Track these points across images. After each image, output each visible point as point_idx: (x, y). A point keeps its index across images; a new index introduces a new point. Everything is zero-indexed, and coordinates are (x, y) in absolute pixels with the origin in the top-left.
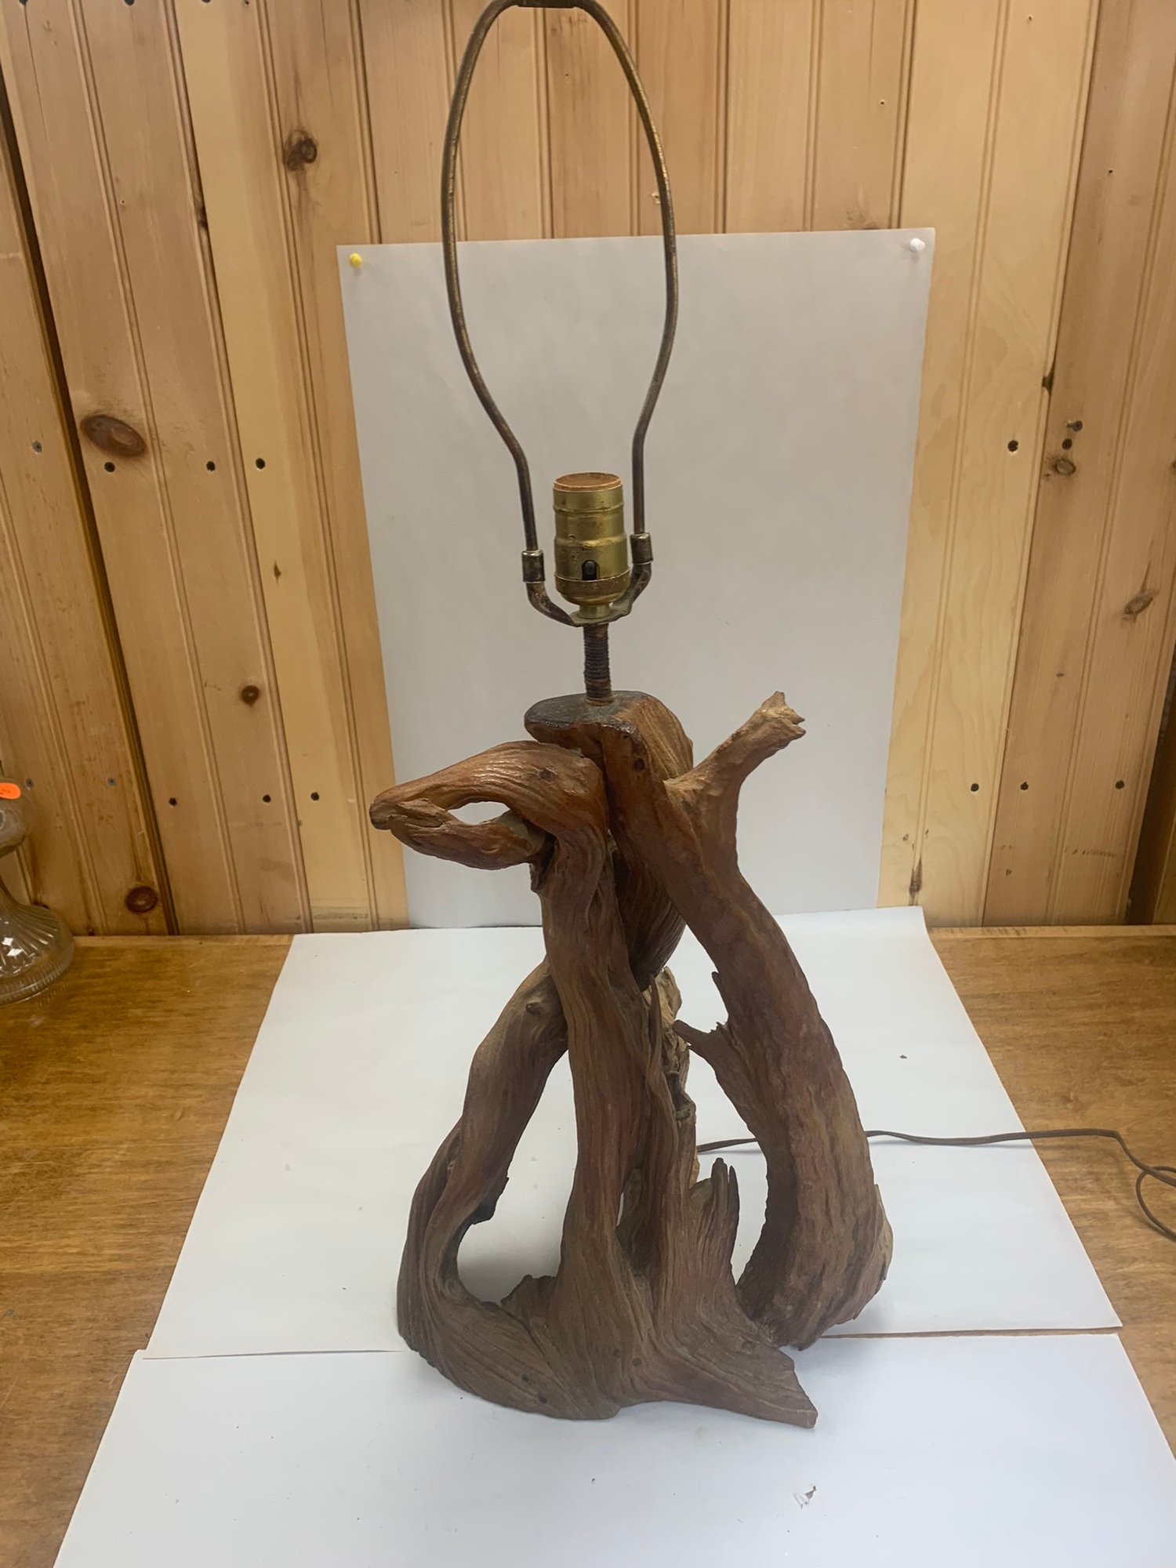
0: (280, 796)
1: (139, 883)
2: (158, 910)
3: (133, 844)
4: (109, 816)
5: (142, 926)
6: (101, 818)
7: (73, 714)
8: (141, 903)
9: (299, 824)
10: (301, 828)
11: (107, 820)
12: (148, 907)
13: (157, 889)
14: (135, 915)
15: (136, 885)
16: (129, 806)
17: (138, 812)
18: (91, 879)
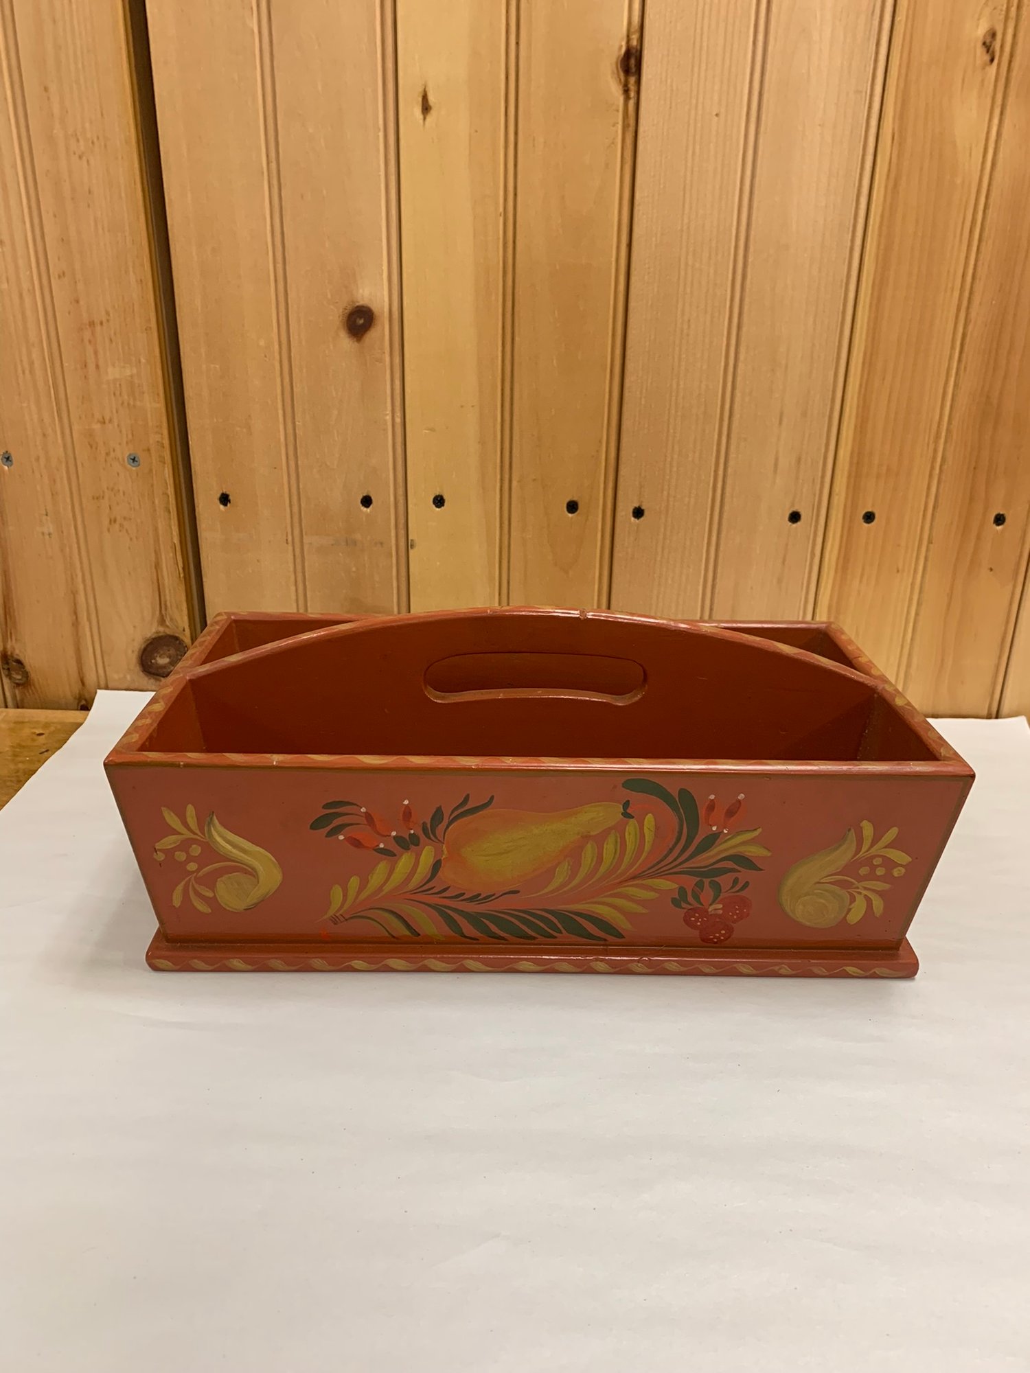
0: (385, 498)
1: (161, 629)
3: (158, 565)
4: (125, 518)
6: (113, 521)
7: (82, 340)
8: (162, 661)
9: (409, 545)
10: (411, 552)
11: (121, 525)
13: (187, 639)
14: (152, 681)
15: (157, 633)
16: (157, 502)
17: (169, 512)
18: (89, 620)
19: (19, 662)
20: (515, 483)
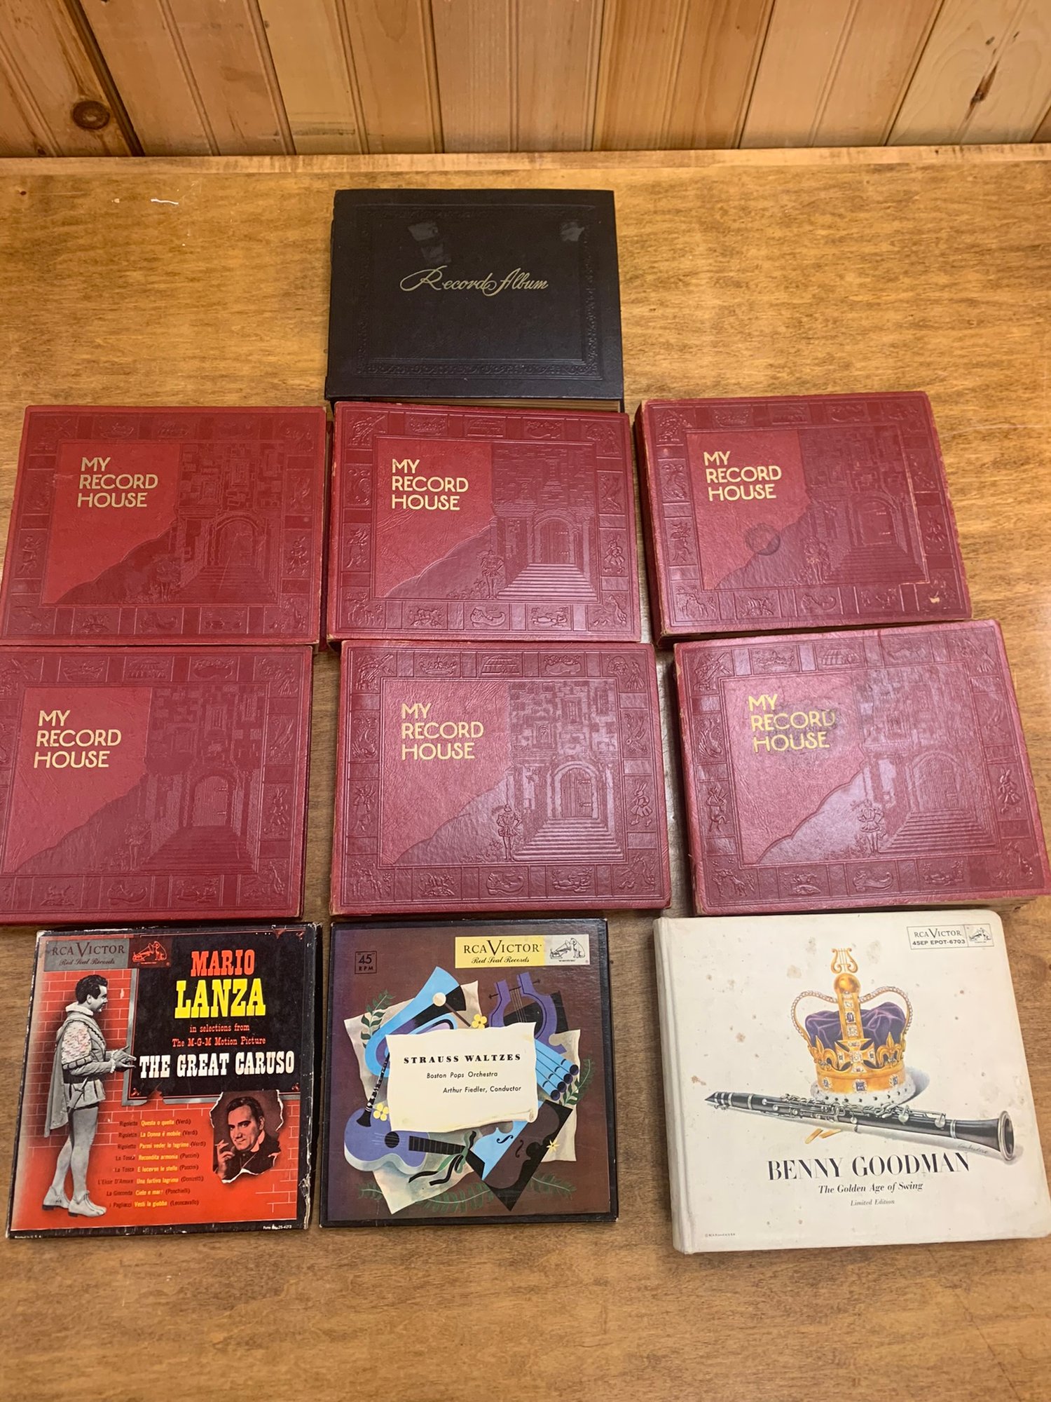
1: (83, 97)
2: (113, 127)
3: (65, 52)
4: (27, 18)
5: (96, 143)
6: (18, 20)
8: (91, 119)
9: (264, 25)
11: (26, 23)
12: (100, 123)
13: (106, 103)
14: (87, 132)
15: (81, 99)
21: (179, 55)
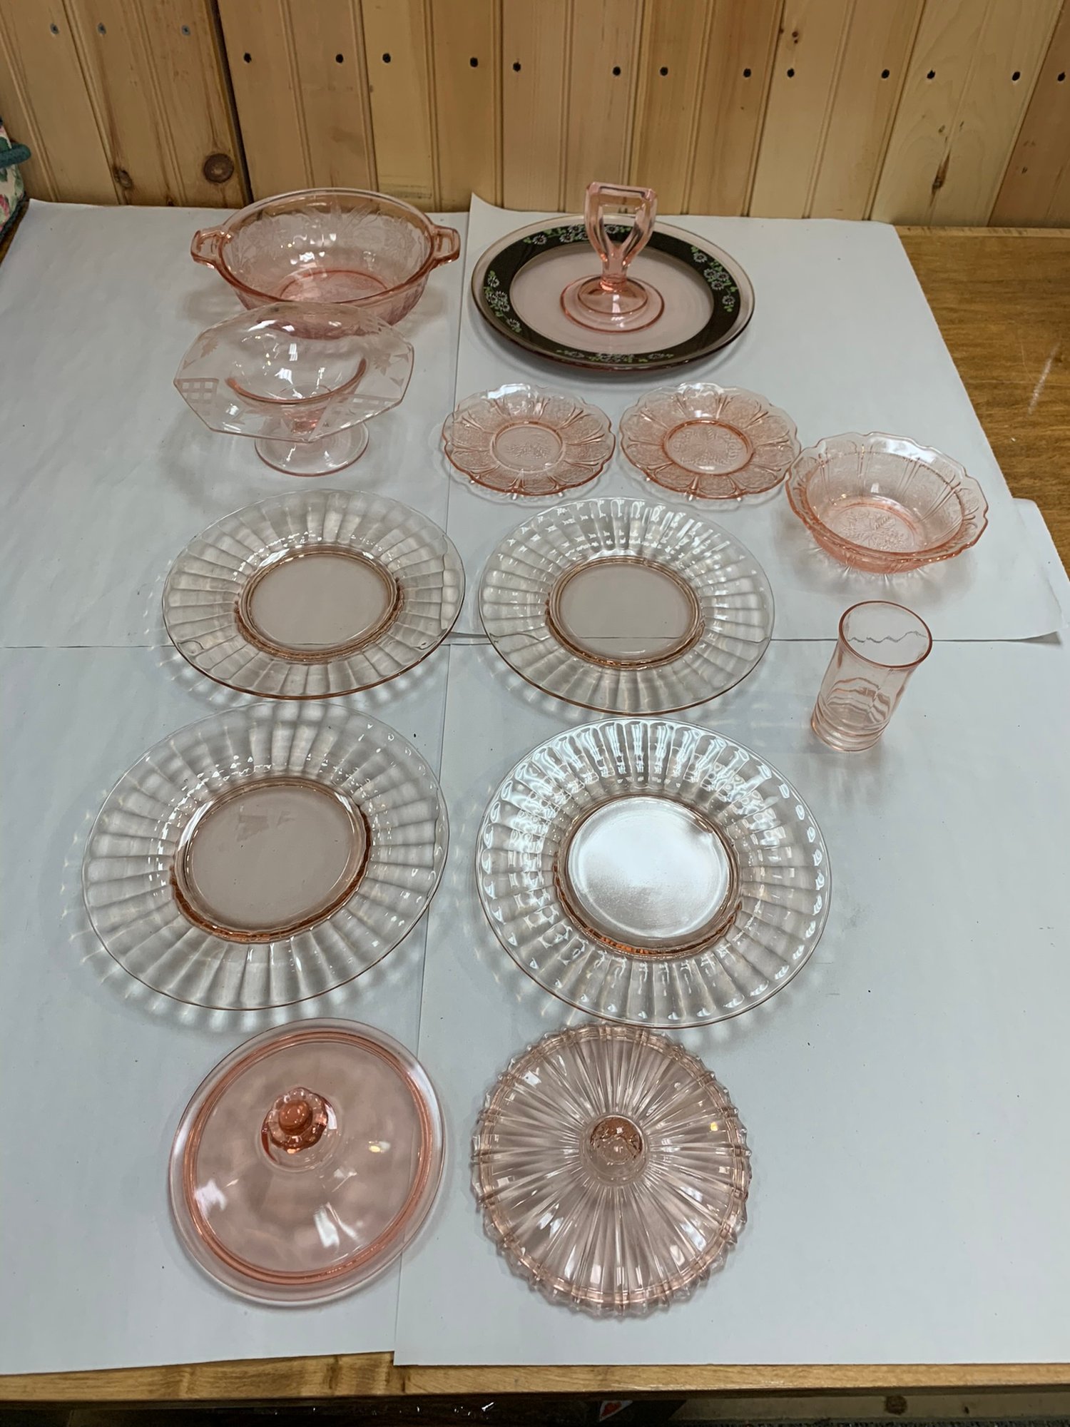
0: (351, 56)
1: (215, 150)
2: (234, 181)
3: (209, 106)
4: (184, 72)
5: (218, 197)
6: (176, 73)
8: (218, 172)
9: (370, 89)
10: (372, 94)
11: (182, 77)
12: (225, 177)
13: (232, 157)
14: (212, 185)
15: (213, 152)
16: (203, 58)
17: (212, 67)
18: (167, 142)
19: (125, 172)
20: (436, 46)
21: (298, 115)
